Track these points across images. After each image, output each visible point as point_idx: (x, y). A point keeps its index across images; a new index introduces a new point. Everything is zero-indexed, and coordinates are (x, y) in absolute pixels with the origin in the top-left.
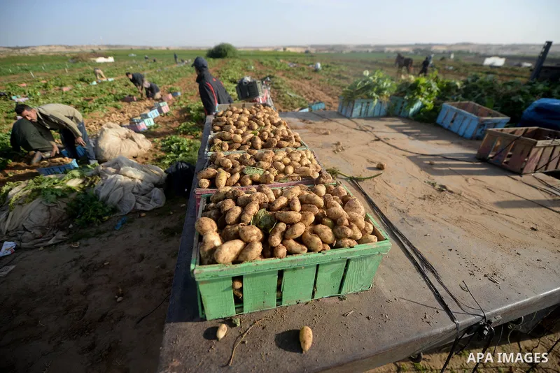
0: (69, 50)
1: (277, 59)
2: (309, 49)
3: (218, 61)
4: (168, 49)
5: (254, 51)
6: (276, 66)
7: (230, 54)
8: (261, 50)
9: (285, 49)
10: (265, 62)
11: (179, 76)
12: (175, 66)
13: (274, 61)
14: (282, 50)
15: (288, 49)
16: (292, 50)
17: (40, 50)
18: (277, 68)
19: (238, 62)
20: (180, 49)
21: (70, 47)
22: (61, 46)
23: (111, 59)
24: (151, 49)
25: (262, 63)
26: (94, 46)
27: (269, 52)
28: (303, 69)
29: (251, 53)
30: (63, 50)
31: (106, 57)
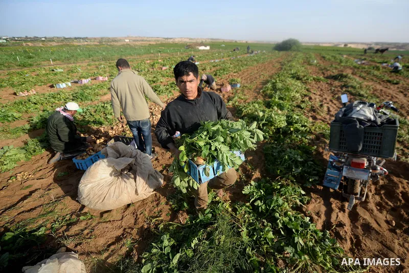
0: (190, 41)
1: (340, 54)
2: (373, 46)
3: (282, 53)
4: (247, 42)
5: (315, 46)
6: (341, 62)
7: (294, 47)
8: (321, 45)
9: (346, 45)
10: (328, 57)
11: (246, 65)
12: (246, 56)
13: (337, 56)
14: (343, 46)
15: (349, 45)
16: (353, 46)
17: (177, 41)
18: (342, 64)
19: (300, 55)
20: (256, 42)
21: (192, 39)
22: (187, 38)
23: (208, 48)
24: (236, 42)
25: (324, 57)
26: (204, 39)
27: (329, 47)
28: (378, 69)
29: (312, 48)
30: (188, 40)
31: (206, 46)
